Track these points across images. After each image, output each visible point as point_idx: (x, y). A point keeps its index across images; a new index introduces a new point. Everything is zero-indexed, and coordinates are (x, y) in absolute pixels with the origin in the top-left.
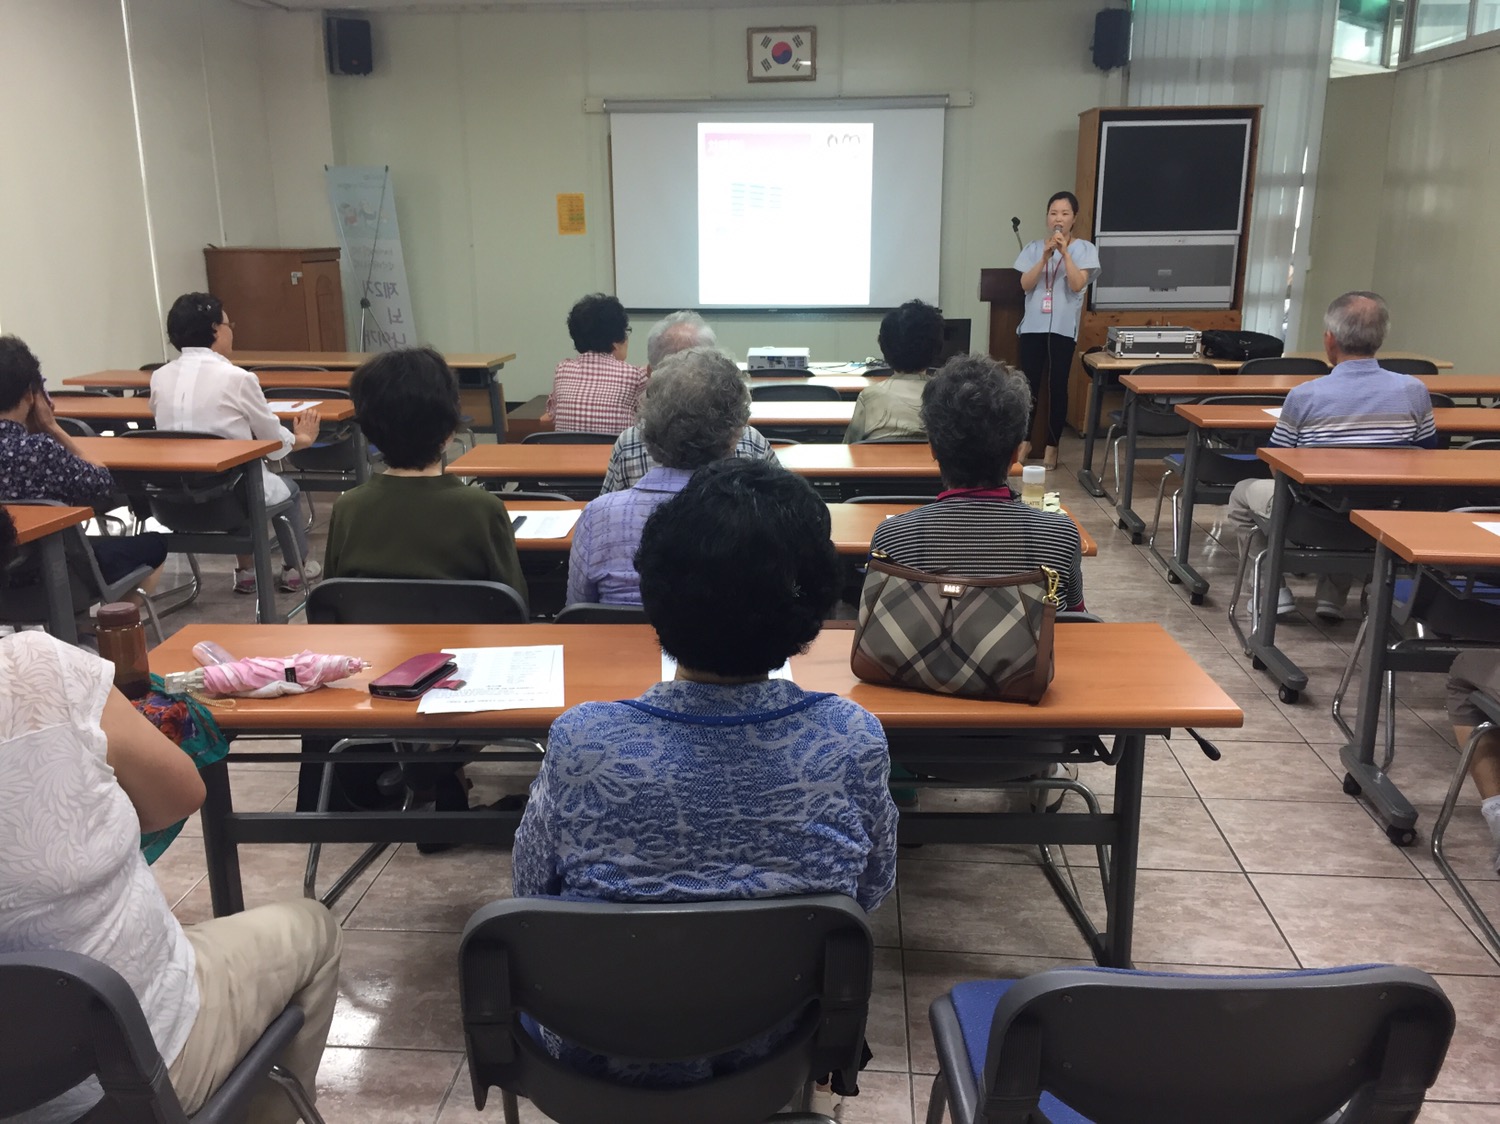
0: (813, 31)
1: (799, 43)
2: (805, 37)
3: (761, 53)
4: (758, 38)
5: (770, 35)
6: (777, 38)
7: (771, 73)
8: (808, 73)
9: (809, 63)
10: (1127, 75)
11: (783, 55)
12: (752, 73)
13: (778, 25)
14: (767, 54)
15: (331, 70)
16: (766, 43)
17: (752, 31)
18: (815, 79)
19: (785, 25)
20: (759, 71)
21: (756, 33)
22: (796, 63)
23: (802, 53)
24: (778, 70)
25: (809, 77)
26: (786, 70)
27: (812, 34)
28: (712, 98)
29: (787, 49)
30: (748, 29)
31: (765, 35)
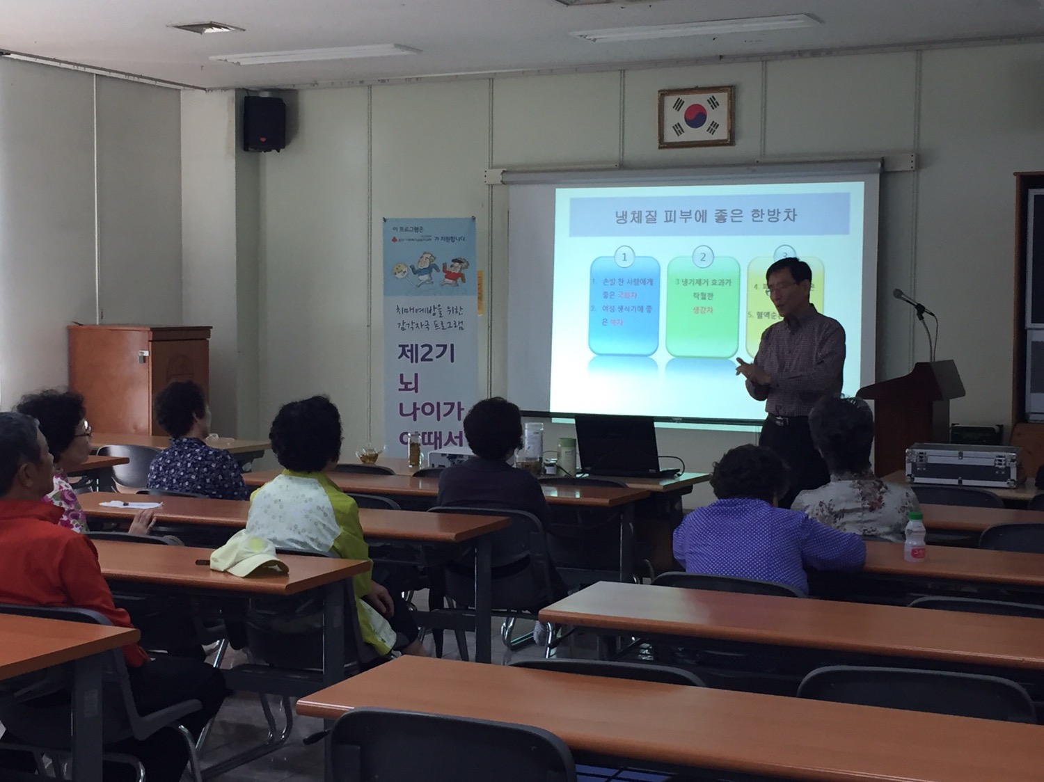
0: (732, 91)
1: (714, 104)
2: (722, 98)
3: (675, 117)
4: (670, 101)
5: (683, 97)
6: (690, 100)
7: (683, 138)
8: (722, 134)
9: (727, 126)
11: (696, 117)
12: (663, 138)
13: (692, 87)
14: (680, 117)
16: (678, 105)
17: (663, 94)
18: (733, 144)
20: (671, 136)
21: (668, 95)
22: (712, 127)
23: (718, 115)
24: (691, 134)
25: (726, 140)
26: (700, 134)
27: (730, 94)
28: (619, 167)
29: (701, 111)
30: (659, 91)
31: (677, 97)
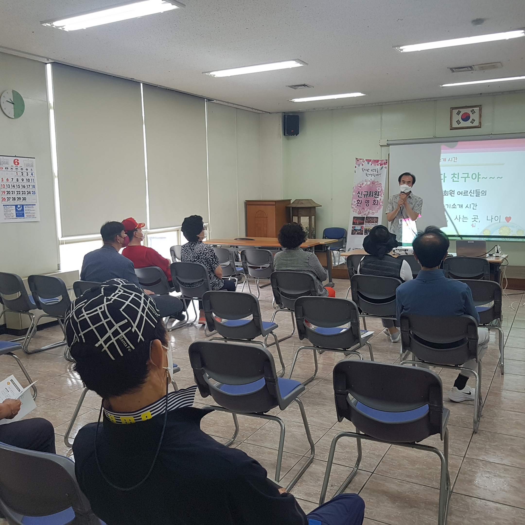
0: (480, 107)
1: (473, 112)
2: (476, 109)
3: (456, 117)
4: (455, 111)
5: (460, 110)
6: (463, 111)
7: (460, 126)
8: (476, 124)
9: (478, 121)
11: (466, 118)
12: (452, 126)
13: (465, 106)
14: (459, 118)
15: (284, 134)
16: (458, 113)
17: (453, 109)
18: (480, 127)
19: (467, 105)
20: (455, 125)
21: (454, 109)
23: (475, 116)
24: (463, 124)
25: (478, 126)
26: (468, 124)
27: (480, 108)
28: (434, 137)
29: (468, 115)
30: (451, 108)
31: (458, 110)
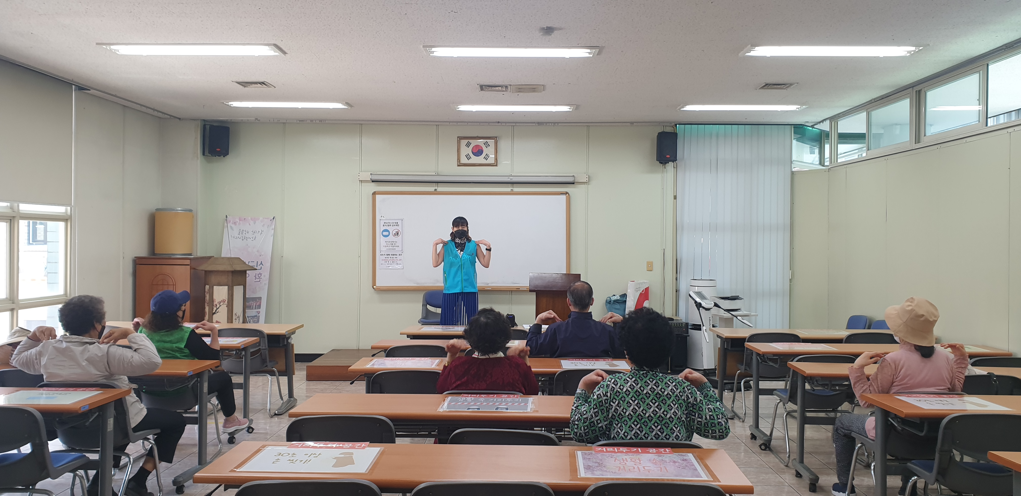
0: (496, 138)
1: (487, 144)
2: (491, 142)
3: (466, 151)
4: (464, 142)
5: (470, 141)
6: (474, 143)
7: (470, 161)
8: (491, 160)
9: (494, 156)
10: (676, 167)
11: (478, 152)
12: (460, 161)
13: (476, 136)
14: (469, 151)
15: (204, 154)
16: (468, 145)
17: (460, 138)
18: (496, 165)
19: (480, 136)
20: (464, 160)
21: (462, 139)
22: (486, 157)
23: (489, 151)
24: (475, 160)
25: (493, 164)
26: (480, 160)
27: (495, 141)
28: (436, 174)
29: (480, 148)
30: (458, 137)
31: (468, 140)
